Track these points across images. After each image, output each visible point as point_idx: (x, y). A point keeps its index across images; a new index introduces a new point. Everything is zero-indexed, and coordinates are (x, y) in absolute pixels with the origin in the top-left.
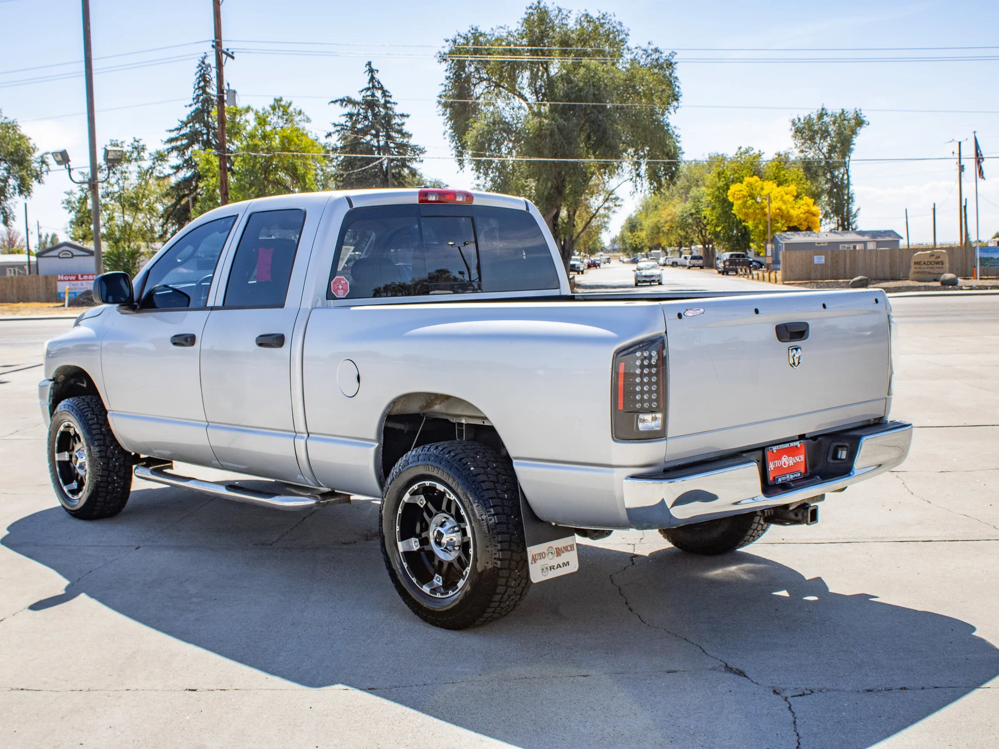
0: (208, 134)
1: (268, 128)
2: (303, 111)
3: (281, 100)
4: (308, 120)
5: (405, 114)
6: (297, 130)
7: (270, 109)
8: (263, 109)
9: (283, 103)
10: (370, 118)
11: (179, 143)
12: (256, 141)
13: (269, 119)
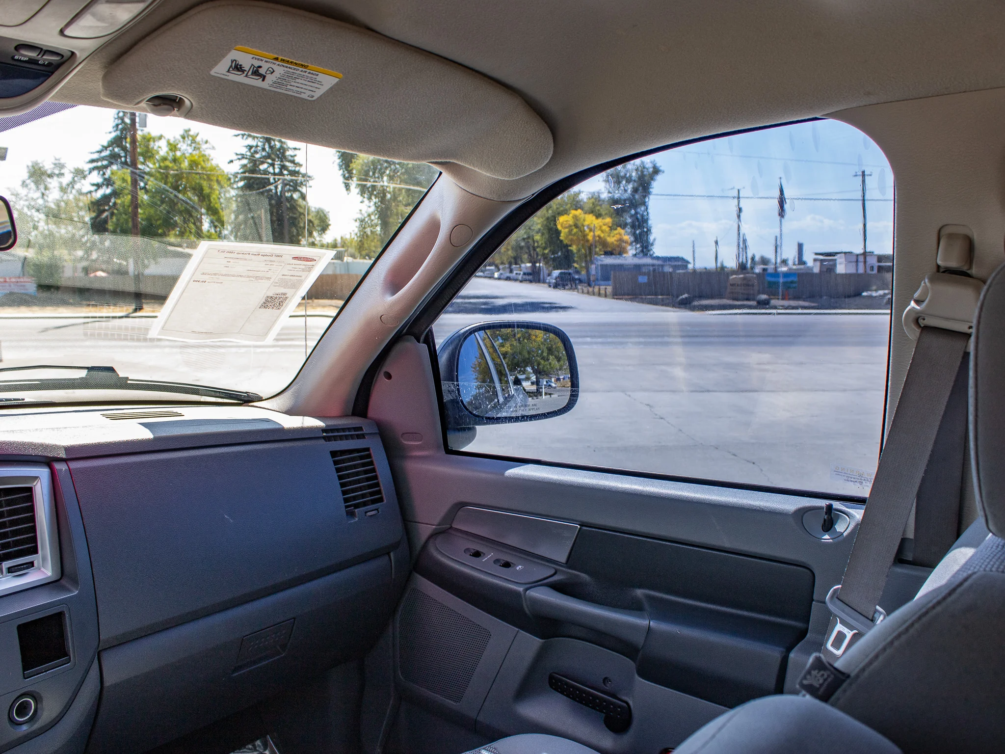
0: (126, 157)
1: (178, 154)
3: (189, 130)
5: (297, 147)
6: (204, 156)
7: (180, 138)
8: (174, 138)
9: (191, 133)
10: (267, 149)
11: (99, 164)
12: (167, 163)
13: (179, 146)
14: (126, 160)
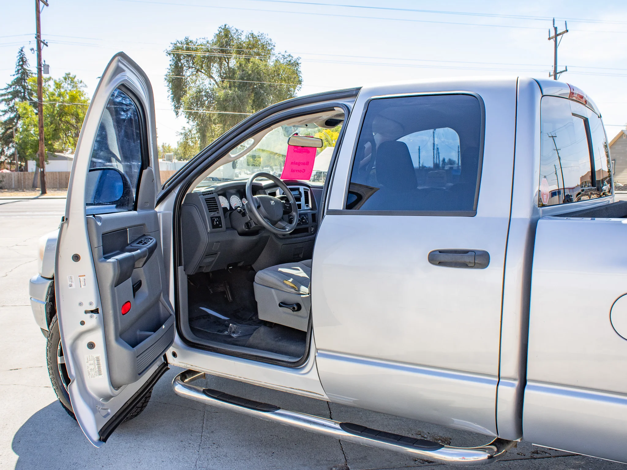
0: (24, 93)
1: (62, 90)
2: (83, 81)
3: (69, 74)
4: (86, 86)
6: (80, 91)
7: (63, 79)
8: (59, 79)
9: (71, 76)
11: (6, 97)
12: (55, 97)
13: (62, 85)
14: (24, 95)
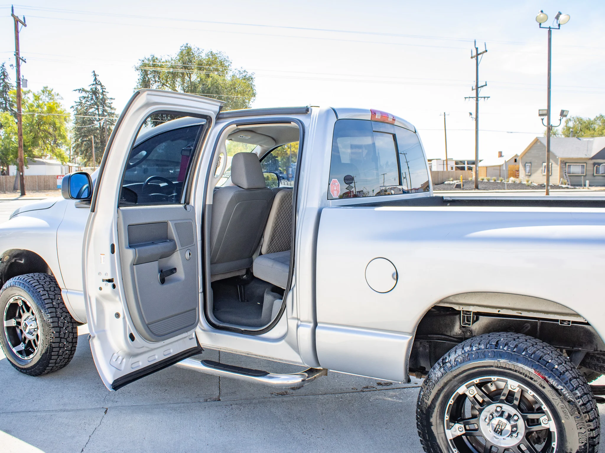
0: (6, 104)
1: (41, 102)
2: (59, 94)
3: (47, 87)
4: (62, 99)
5: (113, 98)
7: (41, 92)
8: (38, 92)
9: (48, 89)
10: (95, 99)
12: (34, 108)
13: (41, 97)
14: (6, 106)
